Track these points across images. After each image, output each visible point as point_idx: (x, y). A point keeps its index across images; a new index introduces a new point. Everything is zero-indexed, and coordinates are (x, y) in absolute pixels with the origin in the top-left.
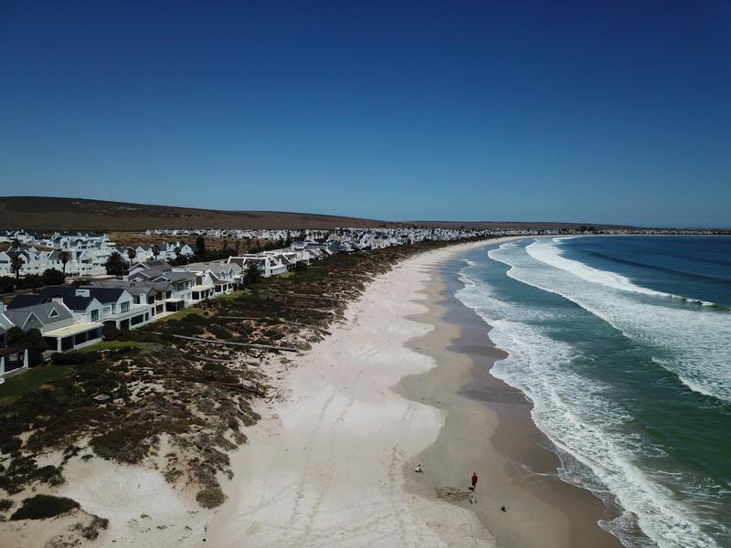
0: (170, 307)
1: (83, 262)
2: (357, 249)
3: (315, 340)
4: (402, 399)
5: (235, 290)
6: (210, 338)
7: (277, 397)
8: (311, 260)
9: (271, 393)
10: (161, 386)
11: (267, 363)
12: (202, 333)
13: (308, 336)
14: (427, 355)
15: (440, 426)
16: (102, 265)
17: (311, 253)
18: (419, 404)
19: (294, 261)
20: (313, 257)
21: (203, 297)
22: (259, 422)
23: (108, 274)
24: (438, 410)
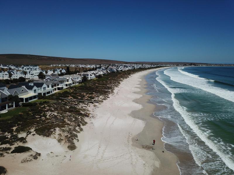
0: (59, 89)
1: (31, 75)
2: (118, 71)
3: (104, 99)
4: (132, 118)
5: (79, 83)
6: (71, 99)
7: (93, 117)
8: (103, 74)
9: (90, 116)
10: (56, 113)
11: (89, 106)
12: (69, 97)
13: (102, 98)
14: (140, 104)
15: (144, 126)
16: (37, 76)
17: (103, 72)
18: (137, 119)
19: (98, 75)
20: (104, 73)
21: (69, 86)
22: (87, 124)
23: (39, 78)
24: (143, 121)
